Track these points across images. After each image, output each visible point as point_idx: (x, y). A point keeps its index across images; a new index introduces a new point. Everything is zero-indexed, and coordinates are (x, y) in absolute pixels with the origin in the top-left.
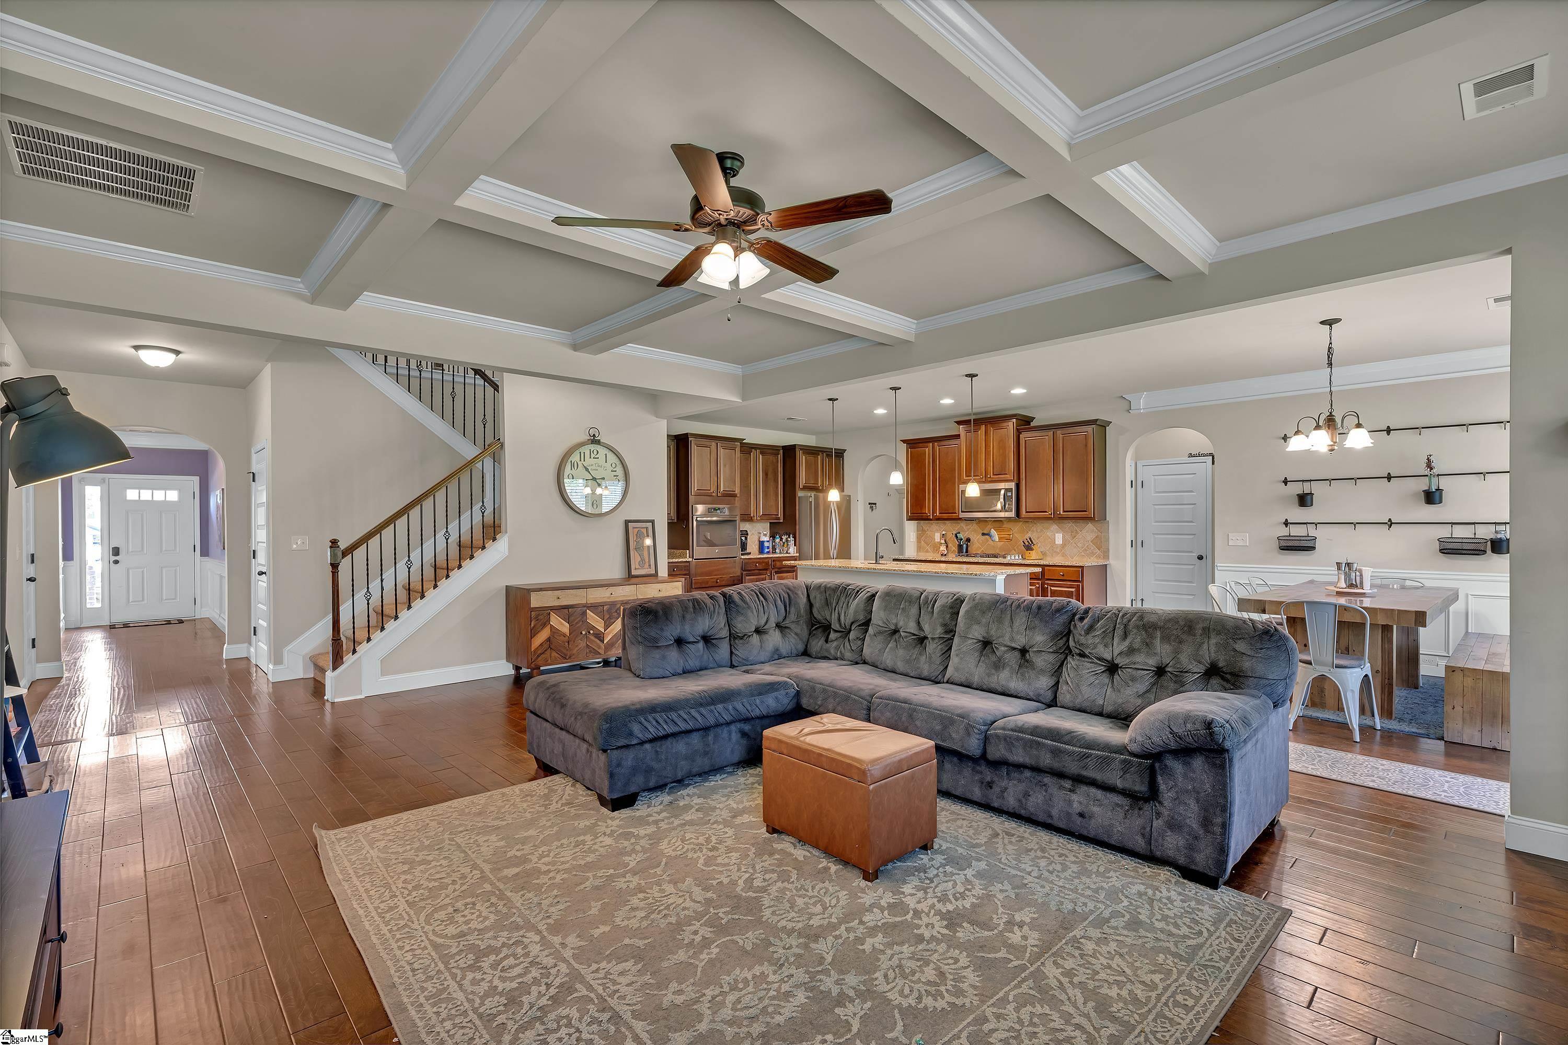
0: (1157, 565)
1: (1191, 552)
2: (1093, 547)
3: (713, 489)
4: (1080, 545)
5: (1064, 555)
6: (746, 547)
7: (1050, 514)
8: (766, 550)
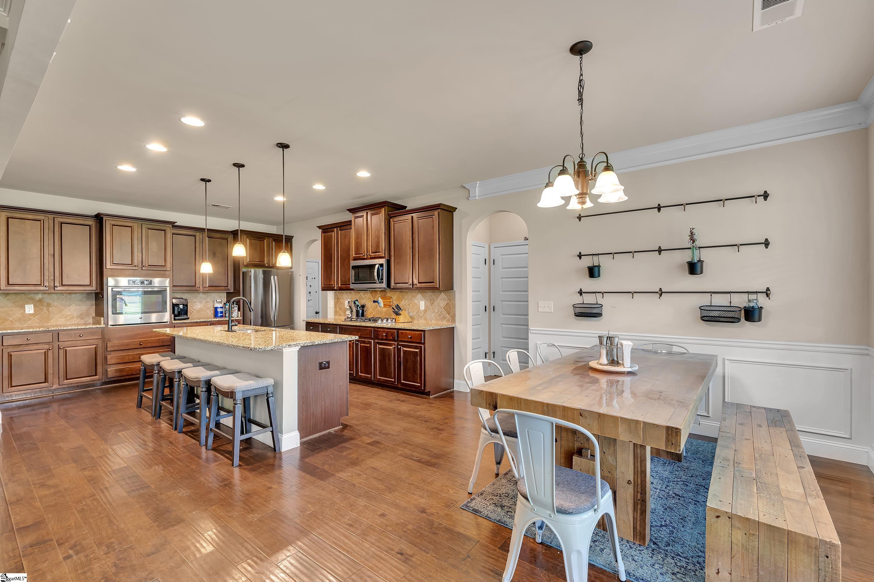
2: (444, 312)
3: (136, 264)
4: (436, 311)
5: (426, 319)
6: (186, 313)
7: (411, 285)
8: (219, 315)
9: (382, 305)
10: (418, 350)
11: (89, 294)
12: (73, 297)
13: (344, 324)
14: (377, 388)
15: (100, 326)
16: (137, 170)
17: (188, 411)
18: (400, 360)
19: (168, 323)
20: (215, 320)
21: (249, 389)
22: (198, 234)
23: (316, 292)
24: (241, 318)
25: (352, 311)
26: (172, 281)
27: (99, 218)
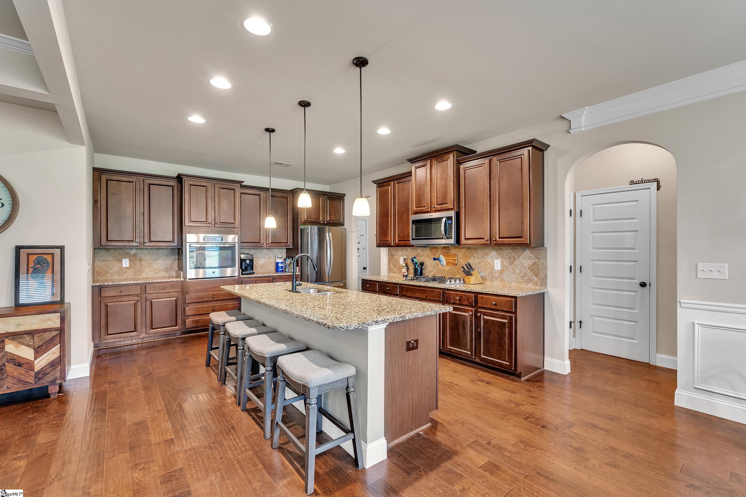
0: (595, 290)
1: (633, 279)
2: (530, 274)
3: (210, 221)
4: (517, 271)
5: (502, 280)
6: (252, 268)
7: (488, 240)
8: (280, 270)
9: (444, 263)
10: (506, 321)
11: (172, 249)
12: (160, 252)
13: (406, 283)
14: (446, 359)
15: (180, 280)
16: (206, 122)
17: (251, 386)
18: (479, 330)
19: (237, 277)
20: (277, 274)
21: (327, 383)
22: (262, 193)
23: (364, 248)
24: (299, 273)
25: (408, 269)
26: (240, 238)
27: (179, 178)
